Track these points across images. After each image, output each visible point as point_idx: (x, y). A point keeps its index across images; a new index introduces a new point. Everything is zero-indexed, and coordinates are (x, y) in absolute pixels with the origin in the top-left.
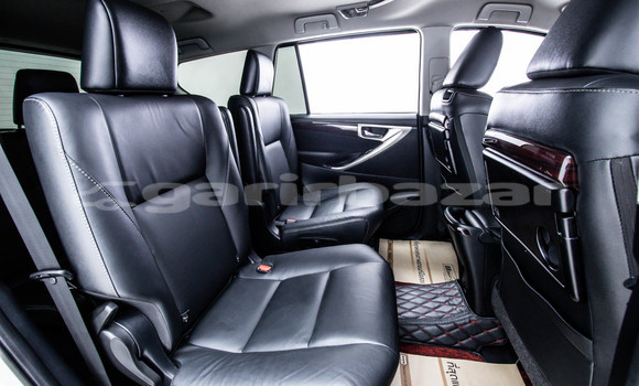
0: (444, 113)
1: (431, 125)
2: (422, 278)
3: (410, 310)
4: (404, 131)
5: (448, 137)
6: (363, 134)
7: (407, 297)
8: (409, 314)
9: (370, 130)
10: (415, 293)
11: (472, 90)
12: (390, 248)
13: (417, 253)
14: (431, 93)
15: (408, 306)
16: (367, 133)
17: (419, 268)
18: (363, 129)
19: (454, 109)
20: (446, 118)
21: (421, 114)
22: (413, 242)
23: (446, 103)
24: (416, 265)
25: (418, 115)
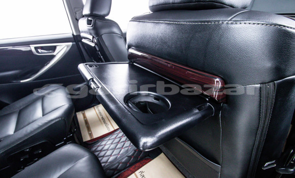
0: (91, 34)
1: (84, 40)
2: (108, 128)
3: (111, 155)
4: (68, 46)
5: (98, 49)
6: (38, 52)
7: (106, 147)
8: (111, 159)
9: (42, 48)
10: (110, 142)
11: (102, 18)
12: (85, 117)
13: (100, 113)
14: (77, 20)
15: (109, 153)
16: (39, 50)
17: (105, 122)
18: (36, 48)
19: (96, 31)
20: (93, 37)
21: (75, 34)
22: (95, 107)
23: (90, 27)
24: (102, 121)
25: (73, 35)
